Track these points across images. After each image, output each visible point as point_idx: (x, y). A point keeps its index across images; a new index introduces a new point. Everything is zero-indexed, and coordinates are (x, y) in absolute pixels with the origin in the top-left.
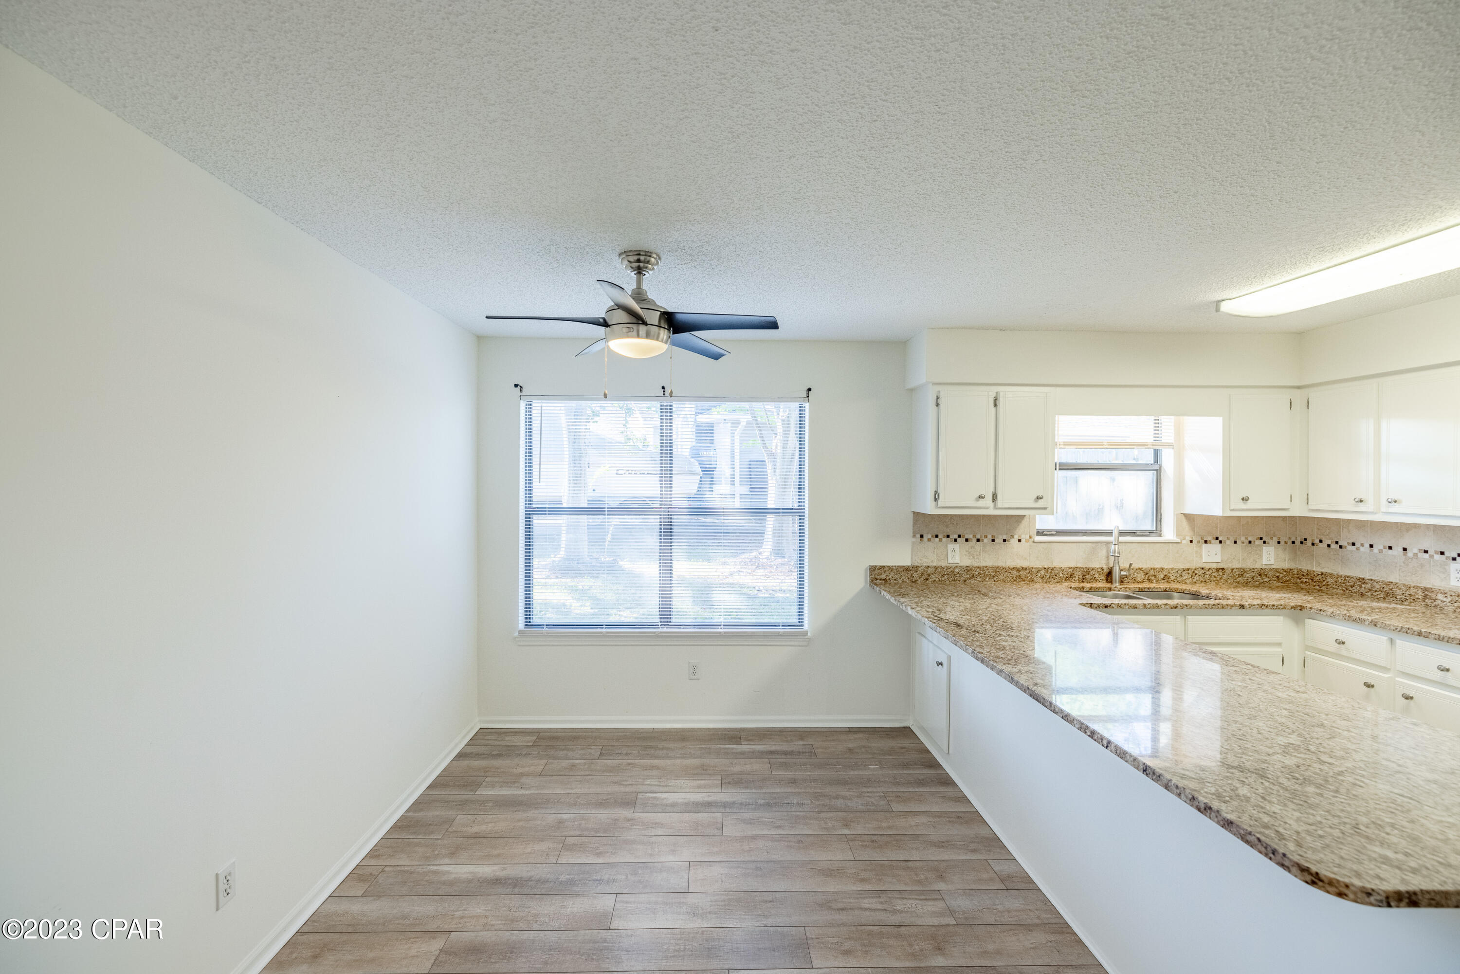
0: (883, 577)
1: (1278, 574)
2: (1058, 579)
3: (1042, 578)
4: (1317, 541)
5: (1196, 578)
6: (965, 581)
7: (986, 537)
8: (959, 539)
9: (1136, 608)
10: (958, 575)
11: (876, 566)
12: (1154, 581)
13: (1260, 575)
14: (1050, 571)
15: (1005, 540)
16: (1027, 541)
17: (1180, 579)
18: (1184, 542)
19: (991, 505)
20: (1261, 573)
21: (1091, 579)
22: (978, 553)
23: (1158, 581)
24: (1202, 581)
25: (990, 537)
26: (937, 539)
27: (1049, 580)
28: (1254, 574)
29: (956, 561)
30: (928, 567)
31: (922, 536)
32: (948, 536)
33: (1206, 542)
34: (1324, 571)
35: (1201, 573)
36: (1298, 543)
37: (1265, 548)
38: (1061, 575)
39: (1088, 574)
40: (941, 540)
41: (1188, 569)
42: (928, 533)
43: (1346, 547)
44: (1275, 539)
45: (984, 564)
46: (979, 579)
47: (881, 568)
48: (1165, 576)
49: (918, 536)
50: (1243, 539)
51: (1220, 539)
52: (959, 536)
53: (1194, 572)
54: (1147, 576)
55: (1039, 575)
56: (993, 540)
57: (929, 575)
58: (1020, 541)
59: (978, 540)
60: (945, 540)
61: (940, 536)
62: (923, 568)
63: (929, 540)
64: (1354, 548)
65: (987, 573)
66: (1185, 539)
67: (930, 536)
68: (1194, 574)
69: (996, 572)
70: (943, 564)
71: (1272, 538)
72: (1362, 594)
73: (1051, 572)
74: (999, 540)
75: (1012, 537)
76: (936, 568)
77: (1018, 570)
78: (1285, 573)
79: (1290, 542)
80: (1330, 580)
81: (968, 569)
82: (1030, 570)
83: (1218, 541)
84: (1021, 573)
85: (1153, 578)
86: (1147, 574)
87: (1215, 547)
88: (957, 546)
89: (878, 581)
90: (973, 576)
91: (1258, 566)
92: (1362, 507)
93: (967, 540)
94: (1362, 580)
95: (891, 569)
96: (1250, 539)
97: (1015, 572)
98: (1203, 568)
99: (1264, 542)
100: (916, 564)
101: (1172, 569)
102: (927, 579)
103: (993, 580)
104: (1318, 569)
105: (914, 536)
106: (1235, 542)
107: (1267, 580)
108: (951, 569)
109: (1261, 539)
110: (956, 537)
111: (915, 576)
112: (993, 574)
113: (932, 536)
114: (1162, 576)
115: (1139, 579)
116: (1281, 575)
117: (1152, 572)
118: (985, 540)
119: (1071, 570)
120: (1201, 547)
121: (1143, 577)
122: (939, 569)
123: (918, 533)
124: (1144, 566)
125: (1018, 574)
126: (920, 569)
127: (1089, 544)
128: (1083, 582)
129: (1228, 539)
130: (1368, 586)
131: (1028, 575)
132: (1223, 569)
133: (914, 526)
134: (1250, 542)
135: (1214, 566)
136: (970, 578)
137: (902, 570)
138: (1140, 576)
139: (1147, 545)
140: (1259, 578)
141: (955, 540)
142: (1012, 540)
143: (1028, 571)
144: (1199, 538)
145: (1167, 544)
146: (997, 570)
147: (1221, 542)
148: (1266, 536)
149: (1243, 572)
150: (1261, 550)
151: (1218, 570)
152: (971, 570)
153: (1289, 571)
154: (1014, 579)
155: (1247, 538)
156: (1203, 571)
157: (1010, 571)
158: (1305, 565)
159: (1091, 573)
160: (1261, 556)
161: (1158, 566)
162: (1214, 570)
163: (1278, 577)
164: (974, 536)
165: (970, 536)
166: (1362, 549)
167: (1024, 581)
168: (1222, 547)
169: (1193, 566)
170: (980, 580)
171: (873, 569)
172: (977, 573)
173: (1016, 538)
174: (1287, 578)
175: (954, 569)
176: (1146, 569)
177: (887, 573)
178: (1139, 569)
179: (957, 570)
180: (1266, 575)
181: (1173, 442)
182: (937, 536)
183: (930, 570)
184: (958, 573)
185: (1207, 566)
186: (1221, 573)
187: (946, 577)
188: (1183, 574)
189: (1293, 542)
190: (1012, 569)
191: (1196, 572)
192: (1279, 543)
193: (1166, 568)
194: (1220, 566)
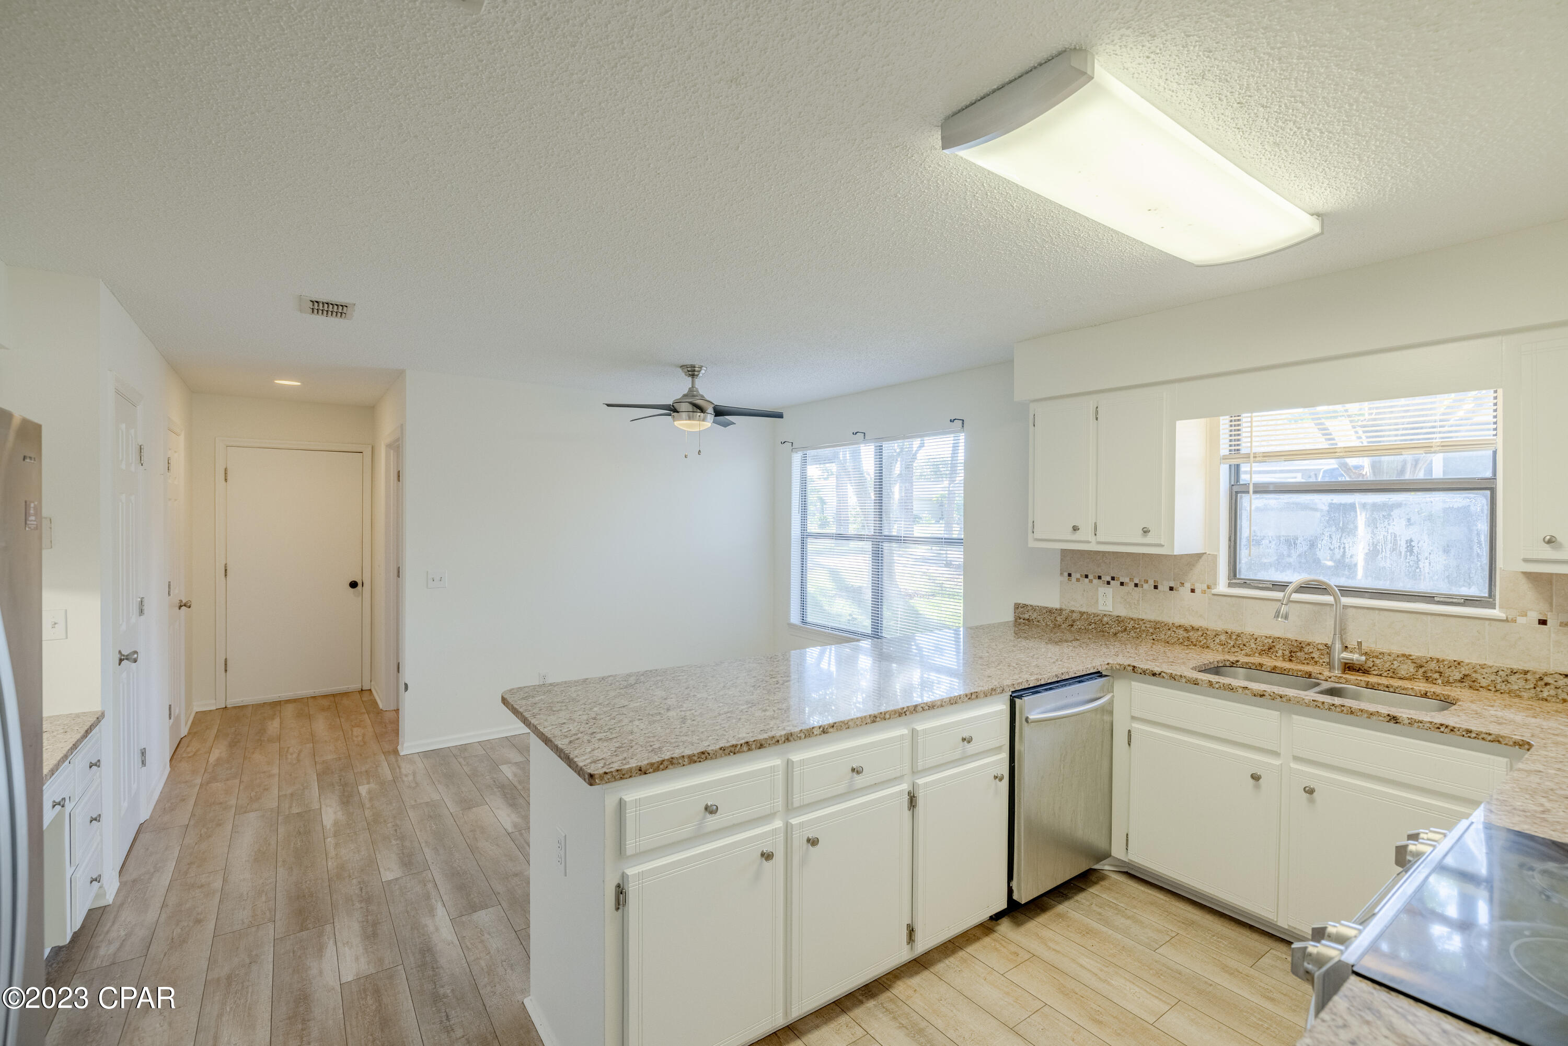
0: (1027, 616)
2: (1248, 650)
3: (1222, 645)
5: (1548, 692)
6: (1115, 634)
7: (1146, 582)
8: (1112, 582)
9: (1198, 684)
10: (1107, 626)
11: (1020, 604)
12: (1440, 681)
14: (1234, 637)
15: (1171, 589)
16: (1204, 592)
17: (1503, 688)
18: (1523, 621)
19: (1091, 537)
21: (1305, 659)
22: (1136, 602)
23: (1448, 682)
25: (1151, 583)
26: (1087, 580)
27: (1233, 650)
29: (1106, 608)
30: (1073, 611)
31: (1070, 575)
32: (1100, 578)
38: (1253, 646)
39: (1301, 650)
40: (1091, 581)
42: (1076, 572)
45: (1143, 617)
46: (1132, 634)
47: (1025, 606)
48: (1465, 676)
49: (1066, 574)
52: (1113, 578)
53: (1542, 679)
54: (1422, 670)
55: (1217, 641)
56: (1156, 587)
57: (1074, 621)
58: (1193, 591)
59: (1136, 585)
60: (1096, 581)
61: (1090, 577)
62: (1067, 612)
63: (1078, 580)
65: (1143, 628)
67: (1078, 576)
68: (1541, 683)
69: (1155, 629)
70: (1091, 610)
73: (1236, 639)
74: (1163, 587)
75: (1182, 584)
76: (1082, 614)
77: (1186, 630)
81: (1119, 620)
82: (1204, 633)
84: (1191, 634)
85: (1436, 676)
86: (1421, 667)
88: (1109, 590)
89: (1022, 620)
90: (1125, 629)
93: (1122, 584)
95: (1034, 608)
97: (1181, 632)
98: (1566, 676)
100: (1064, 607)
101: (1485, 666)
102: (1072, 625)
103: (1151, 638)
105: (1062, 574)
108: (1099, 617)
110: (1109, 579)
111: (1058, 619)
112: (1151, 630)
113: (1081, 576)
114: (1458, 676)
115: (1403, 673)
117: (1433, 665)
118: (1146, 586)
119: (1270, 641)
122: (1085, 616)
123: (1066, 571)
124: (1416, 653)
125: (1186, 635)
126: (1064, 612)
127: (1307, 606)
128: (1290, 660)
131: (1201, 639)
133: (1061, 563)
136: (1122, 632)
137: (1045, 611)
139: (1429, 617)
141: (1108, 583)
142: (1181, 589)
143: (1200, 633)
145: (1477, 621)
146: (1157, 626)
152: (1123, 621)
154: (1181, 640)
157: (1175, 629)
159: (1306, 650)
161: (1451, 656)
164: (1131, 580)
165: (1126, 580)
167: (1195, 645)
170: (1134, 635)
171: (1017, 606)
172: (1130, 626)
173: (1188, 586)
175: (1102, 617)
176: (1418, 658)
177: (1030, 613)
178: (1404, 655)
179: (1105, 619)
182: (1087, 576)
183: (1075, 616)
184: (1107, 623)
187: (1093, 626)
190: (1177, 627)
191: (1549, 680)
193: (1467, 661)
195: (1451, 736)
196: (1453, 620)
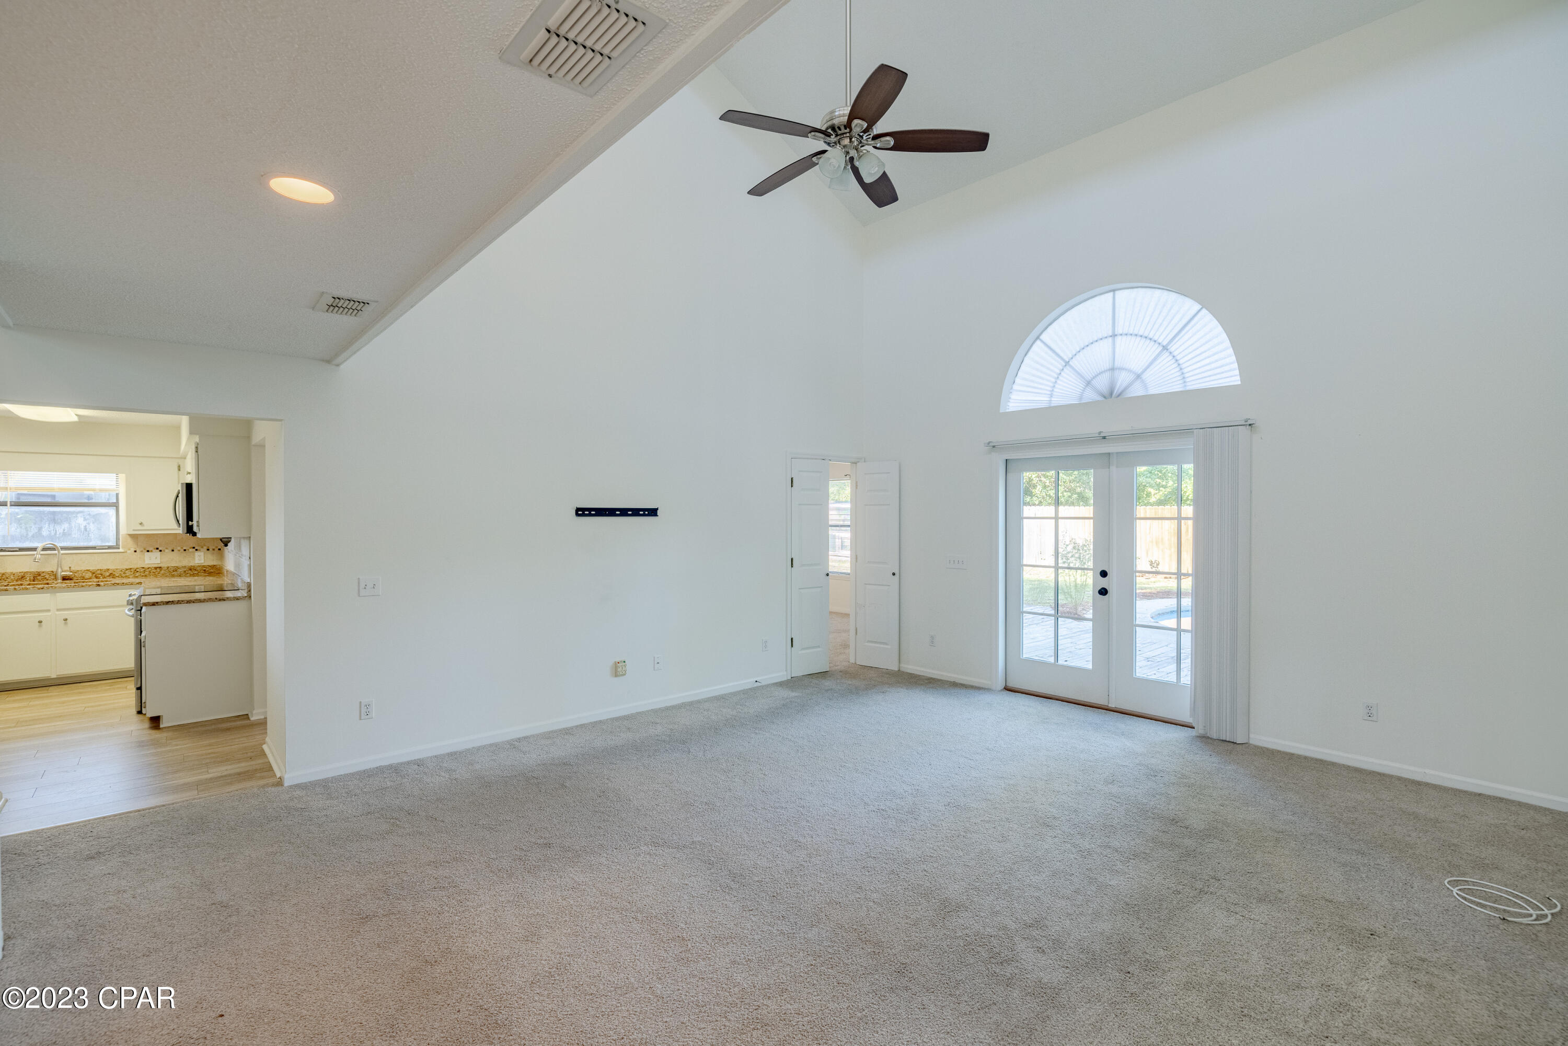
1: (205, 569)
5: (137, 574)
17: (124, 575)
18: (129, 551)
20: (192, 568)
23: (104, 577)
24: (143, 576)
28: (185, 570)
33: (148, 551)
37: (197, 553)
38: (12, 578)
39: (39, 575)
41: (131, 569)
44: (205, 548)
48: (110, 573)
50: (179, 548)
51: (160, 549)
68: (135, 571)
71: (202, 547)
78: (210, 568)
79: (217, 549)
83: (158, 551)
85: (100, 576)
86: (94, 574)
87: (158, 553)
91: (191, 565)
96: (185, 548)
98: (143, 568)
99: (196, 550)
101: (117, 569)
107: (196, 572)
109: (194, 548)
114: (108, 574)
115: (87, 577)
116: (207, 569)
117: (99, 572)
119: (21, 573)
120: (144, 554)
121: (90, 575)
124: (91, 569)
129: (167, 548)
132: (161, 567)
134: (185, 550)
135: (156, 566)
139: (94, 555)
140: (190, 571)
144: (142, 549)
147: (161, 551)
148: (198, 546)
149: (176, 569)
150: (194, 555)
151: (156, 568)
155: (182, 548)
156: (142, 570)
159: (42, 574)
160: (194, 558)
161: (105, 567)
162: (153, 568)
163: (205, 570)
168: (162, 554)
169: (136, 566)
174: (212, 571)
176: (93, 570)
185: (146, 566)
186: (158, 570)
188: (127, 572)
191: (138, 570)
192: (208, 550)
193: (111, 568)
194: (159, 566)
195: (118, 586)
196: (104, 555)
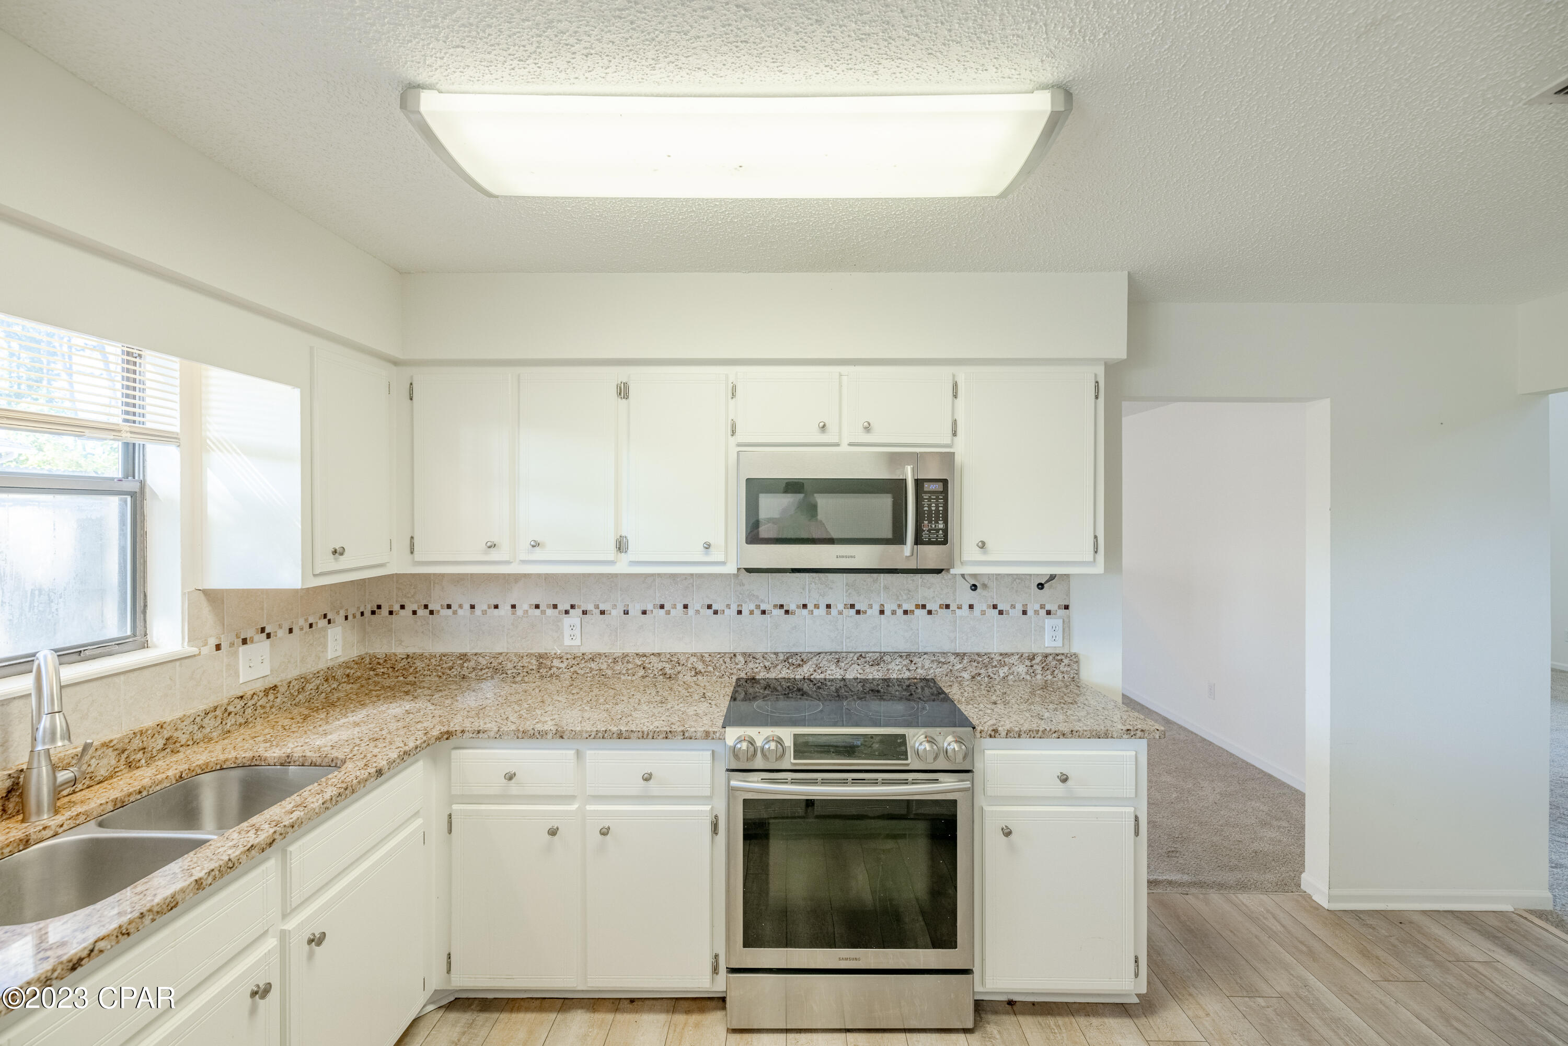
1: (348, 671)
4: (396, 608)
5: (230, 721)
12: (143, 761)
13: (327, 680)
17: (199, 736)
18: (204, 651)
20: (329, 676)
23: (155, 759)
24: (240, 725)
28: (318, 682)
33: (244, 642)
34: (410, 651)
35: (239, 707)
36: (367, 614)
37: (330, 632)
41: (214, 709)
43: (438, 611)
44: (342, 613)
48: (168, 739)
50: (301, 622)
51: (267, 630)
53: (226, 710)
54: (124, 756)
64: (450, 612)
66: (206, 644)
68: (226, 715)
71: (338, 613)
72: (464, 677)
78: (356, 666)
79: (359, 615)
80: (419, 664)
83: (264, 635)
85: (139, 756)
86: (123, 752)
87: (261, 647)
91: (322, 665)
92: (494, 555)
94: (464, 657)
96: (310, 621)
98: (242, 697)
99: (329, 622)
101: (181, 719)
104: (400, 651)
106: (291, 631)
107: (335, 686)
109: (325, 616)
114: (160, 743)
115: (103, 772)
116: (352, 671)
117: (137, 743)
120: (235, 654)
121: (113, 762)
124: (115, 734)
129: (279, 627)
130: (472, 664)
132: (275, 687)
134: (311, 626)
135: (259, 686)
138: (104, 764)
139: (122, 677)
140: (326, 686)
144: (231, 638)
145: (170, 665)
147: (268, 636)
148: (331, 610)
149: (303, 683)
150: (325, 637)
151: (266, 692)
153: (359, 662)
155: (306, 620)
156: (241, 704)
158: (381, 647)
160: (325, 646)
161: (148, 722)
162: (261, 695)
163: (348, 676)
166: (460, 612)
168: (271, 645)
169: (222, 696)
174: (359, 674)
176: (121, 740)
178: (103, 745)
180: (334, 677)
181: (177, 429)
185: (248, 690)
186: (271, 697)
188: (205, 721)
189: (362, 614)
191: (230, 708)
192: (346, 618)
193: (167, 719)
194: (269, 683)
196: (146, 673)
